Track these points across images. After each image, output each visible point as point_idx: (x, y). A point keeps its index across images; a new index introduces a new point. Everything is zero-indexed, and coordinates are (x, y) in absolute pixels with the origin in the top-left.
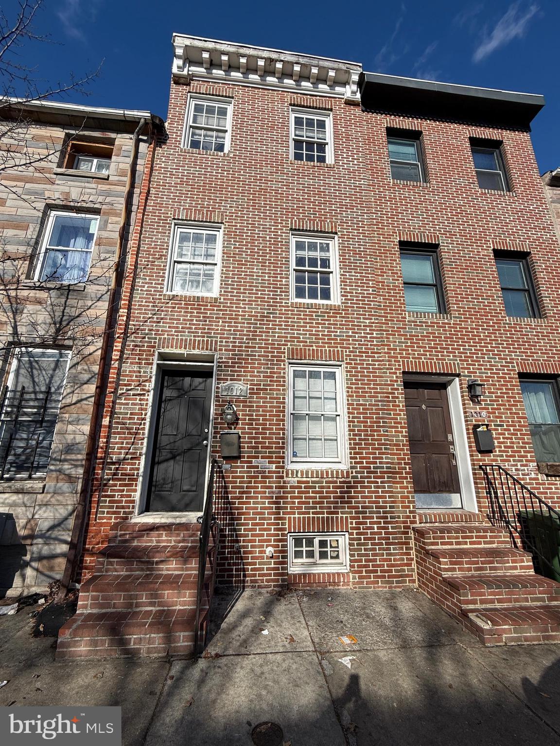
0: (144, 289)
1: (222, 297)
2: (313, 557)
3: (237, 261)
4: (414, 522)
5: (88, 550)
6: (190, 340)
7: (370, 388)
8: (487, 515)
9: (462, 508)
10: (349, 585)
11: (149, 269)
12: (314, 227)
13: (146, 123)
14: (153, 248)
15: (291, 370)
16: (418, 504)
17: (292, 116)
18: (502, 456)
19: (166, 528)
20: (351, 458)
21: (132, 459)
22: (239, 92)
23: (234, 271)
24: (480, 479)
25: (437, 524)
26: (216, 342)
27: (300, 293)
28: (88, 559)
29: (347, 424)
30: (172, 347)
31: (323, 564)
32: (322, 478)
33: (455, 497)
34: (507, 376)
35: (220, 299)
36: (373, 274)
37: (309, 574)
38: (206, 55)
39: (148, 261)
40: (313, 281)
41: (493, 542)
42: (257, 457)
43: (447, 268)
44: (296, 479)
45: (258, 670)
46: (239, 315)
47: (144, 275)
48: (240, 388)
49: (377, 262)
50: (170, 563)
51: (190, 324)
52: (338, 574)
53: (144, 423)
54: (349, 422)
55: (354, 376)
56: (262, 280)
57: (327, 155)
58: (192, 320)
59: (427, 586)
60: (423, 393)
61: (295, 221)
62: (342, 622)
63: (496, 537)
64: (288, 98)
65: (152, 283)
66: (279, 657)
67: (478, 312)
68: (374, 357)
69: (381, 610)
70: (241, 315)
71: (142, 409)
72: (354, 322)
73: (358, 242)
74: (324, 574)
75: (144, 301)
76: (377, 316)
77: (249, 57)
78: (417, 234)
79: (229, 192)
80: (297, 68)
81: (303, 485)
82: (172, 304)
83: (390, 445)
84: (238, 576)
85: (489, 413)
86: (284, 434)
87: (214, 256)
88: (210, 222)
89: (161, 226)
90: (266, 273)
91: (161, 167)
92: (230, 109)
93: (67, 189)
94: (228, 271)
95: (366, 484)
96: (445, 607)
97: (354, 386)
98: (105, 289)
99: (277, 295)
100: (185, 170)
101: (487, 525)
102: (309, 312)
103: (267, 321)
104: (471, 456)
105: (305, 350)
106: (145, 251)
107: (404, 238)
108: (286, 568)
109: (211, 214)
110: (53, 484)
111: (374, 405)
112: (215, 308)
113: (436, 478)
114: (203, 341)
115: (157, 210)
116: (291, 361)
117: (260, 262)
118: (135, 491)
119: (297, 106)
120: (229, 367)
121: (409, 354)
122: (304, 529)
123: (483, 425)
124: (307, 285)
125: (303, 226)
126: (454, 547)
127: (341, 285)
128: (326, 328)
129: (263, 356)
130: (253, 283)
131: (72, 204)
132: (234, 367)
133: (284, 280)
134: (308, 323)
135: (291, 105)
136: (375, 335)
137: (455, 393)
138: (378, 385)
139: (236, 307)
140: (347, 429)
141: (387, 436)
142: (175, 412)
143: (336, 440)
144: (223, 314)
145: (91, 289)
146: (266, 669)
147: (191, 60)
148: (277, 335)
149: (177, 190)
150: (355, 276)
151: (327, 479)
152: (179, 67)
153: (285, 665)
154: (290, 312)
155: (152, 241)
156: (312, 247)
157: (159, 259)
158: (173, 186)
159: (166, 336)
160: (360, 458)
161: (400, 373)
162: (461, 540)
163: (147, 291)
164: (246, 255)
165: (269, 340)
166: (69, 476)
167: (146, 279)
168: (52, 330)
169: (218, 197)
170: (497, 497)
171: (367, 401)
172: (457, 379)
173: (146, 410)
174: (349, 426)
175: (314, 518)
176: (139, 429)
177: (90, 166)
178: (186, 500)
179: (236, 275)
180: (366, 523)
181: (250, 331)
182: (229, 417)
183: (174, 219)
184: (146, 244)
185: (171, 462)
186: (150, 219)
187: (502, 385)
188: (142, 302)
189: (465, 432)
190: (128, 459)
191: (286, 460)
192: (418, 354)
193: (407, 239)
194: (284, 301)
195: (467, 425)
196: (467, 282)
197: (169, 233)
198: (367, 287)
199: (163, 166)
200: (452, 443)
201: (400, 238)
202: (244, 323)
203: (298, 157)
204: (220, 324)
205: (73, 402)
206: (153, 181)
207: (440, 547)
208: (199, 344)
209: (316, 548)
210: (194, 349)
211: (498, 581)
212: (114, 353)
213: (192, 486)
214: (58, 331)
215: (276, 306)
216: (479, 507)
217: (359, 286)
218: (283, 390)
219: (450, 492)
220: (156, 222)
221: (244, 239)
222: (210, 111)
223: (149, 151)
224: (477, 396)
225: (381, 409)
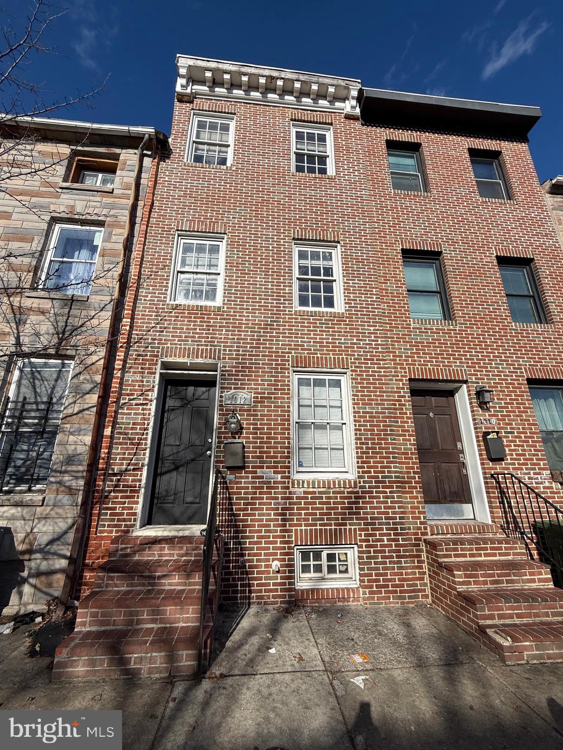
0: (148, 299)
1: (225, 306)
2: (321, 571)
3: (240, 270)
4: (426, 534)
5: (87, 565)
6: (194, 349)
7: (376, 396)
8: (501, 526)
9: (475, 519)
10: (358, 601)
11: (152, 279)
12: (316, 237)
13: (150, 139)
14: (156, 259)
15: (296, 377)
16: (429, 516)
17: (293, 131)
18: (514, 464)
19: (169, 541)
20: (359, 467)
21: (134, 470)
22: (241, 109)
23: (238, 280)
24: (492, 488)
25: (449, 536)
26: (219, 350)
27: (303, 301)
28: (88, 575)
29: (353, 433)
30: (175, 356)
31: (331, 579)
32: (329, 488)
33: (467, 507)
34: (516, 382)
35: (223, 308)
36: (377, 281)
37: (318, 590)
38: (208, 74)
39: (152, 272)
40: (316, 289)
41: (508, 554)
42: (262, 467)
43: (450, 275)
44: (302, 490)
45: (265, 691)
46: (243, 324)
47: (147, 285)
48: (244, 397)
49: (380, 270)
50: (173, 577)
51: (193, 333)
52: (348, 589)
53: (147, 433)
54: (356, 430)
55: (359, 383)
56: (265, 288)
57: (328, 167)
58: (196, 329)
59: (441, 601)
60: (431, 401)
61: (298, 231)
62: (353, 640)
63: (511, 548)
64: (289, 113)
65: (155, 293)
66: (287, 677)
67: (484, 318)
68: (380, 364)
69: (393, 627)
70: (245, 324)
71: (144, 419)
72: (358, 329)
73: (360, 250)
74: (332, 589)
75: (147, 310)
76: (381, 322)
77: (250, 75)
78: (420, 242)
79: (232, 203)
80: (297, 85)
81: (310, 496)
82: (175, 313)
83: (398, 453)
84: (244, 592)
85: (498, 420)
86: (289, 443)
87: (217, 266)
88: (213, 233)
89: (164, 237)
90: (268, 282)
91: (165, 181)
92: (232, 125)
93: (72, 203)
94: (231, 280)
95: (374, 494)
96: (461, 623)
97: (360, 394)
98: (108, 298)
99: (281, 304)
100: (188, 183)
101: (501, 536)
102: (313, 320)
103: (271, 329)
104: (482, 464)
105: (309, 357)
106: (148, 262)
107: (406, 246)
108: (293, 583)
109: (214, 224)
110: (53, 496)
111: (381, 413)
112: (219, 317)
113: (447, 488)
114: (207, 349)
115: (161, 221)
116: (295, 369)
117: (264, 271)
118: (137, 503)
119: (298, 121)
120: (233, 375)
121: (415, 361)
122: (311, 541)
123: (493, 432)
124: (310, 293)
125: (305, 236)
126: (468, 559)
127: (345, 293)
128: (330, 335)
129: (267, 364)
130: (256, 291)
131: (77, 217)
132: (238, 375)
133: (287, 288)
134: (312, 331)
135: (292, 120)
136: (380, 342)
137: (463, 400)
138: (384, 392)
139: (240, 316)
140: (353, 437)
141: (395, 444)
142: (178, 422)
143: (343, 449)
144: (226, 323)
145: (95, 299)
146: (274, 690)
147: (194, 79)
148: (281, 343)
149: (181, 202)
150: (358, 283)
151: (334, 490)
152: (182, 86)
153: (293, 686)
154: (294, 320)
155: (155, 252)
156: (315, 256)
157: (162, 269)
158: (176, 199)
159: (169, 345)
160: (368, 467)
161: (406, 380)
162: (475, 552)
163: (150, 300)
164: (249, 264)
165: (273, 348)
166: (70, 488)
167: (149, 289)
168: (55, 340)
169: (220, 208)
170: (510, 507)
171: (374, 408)
172: (465, 386)
173: (149, 419)
174: (356, 434)
175: (321, 530)
176: (141, 439)
177: (96, 180)
178: (189, 512)
179: (239, 284)
180: (375, 535)
181: (254, 340)
182: (233, 426)
183: (178, 230)
184: (149, 255)
185: (174, 473)
186: (154, 230)
187: (512, 392)
188: (145, 311)
189: (474, 440)
190: (130, 471)
191: (291, 470)
192: (424, 361)
193: (410, 246)
194: (287, 309)
195: (476, 433)
196: (471, 288)
197: (173, 244)
198: (370, 294)
199: (167, 179)
200: (462, 452)
201: (402, 246)
202: (247, 331)
203: (300, 169)
204: (224, 332)
205: (75, 412)
206: (157, 194)
207: (453, 559)
208: (202, 353)
209: (324, 562)
210: (197, 357)
211: (516, 594)
212: (117, 362)
213: (195, 498)
214: (61, 340)
215: (280, 314)
216: (492, 517)
217: (363, 294)
218: (288, 398)
219: (462, 502)
220: (160, 234)
221: (247, 249)
222: (213, 127)
223: (153, 165)
224: (486, 403)
225: (388, 417)
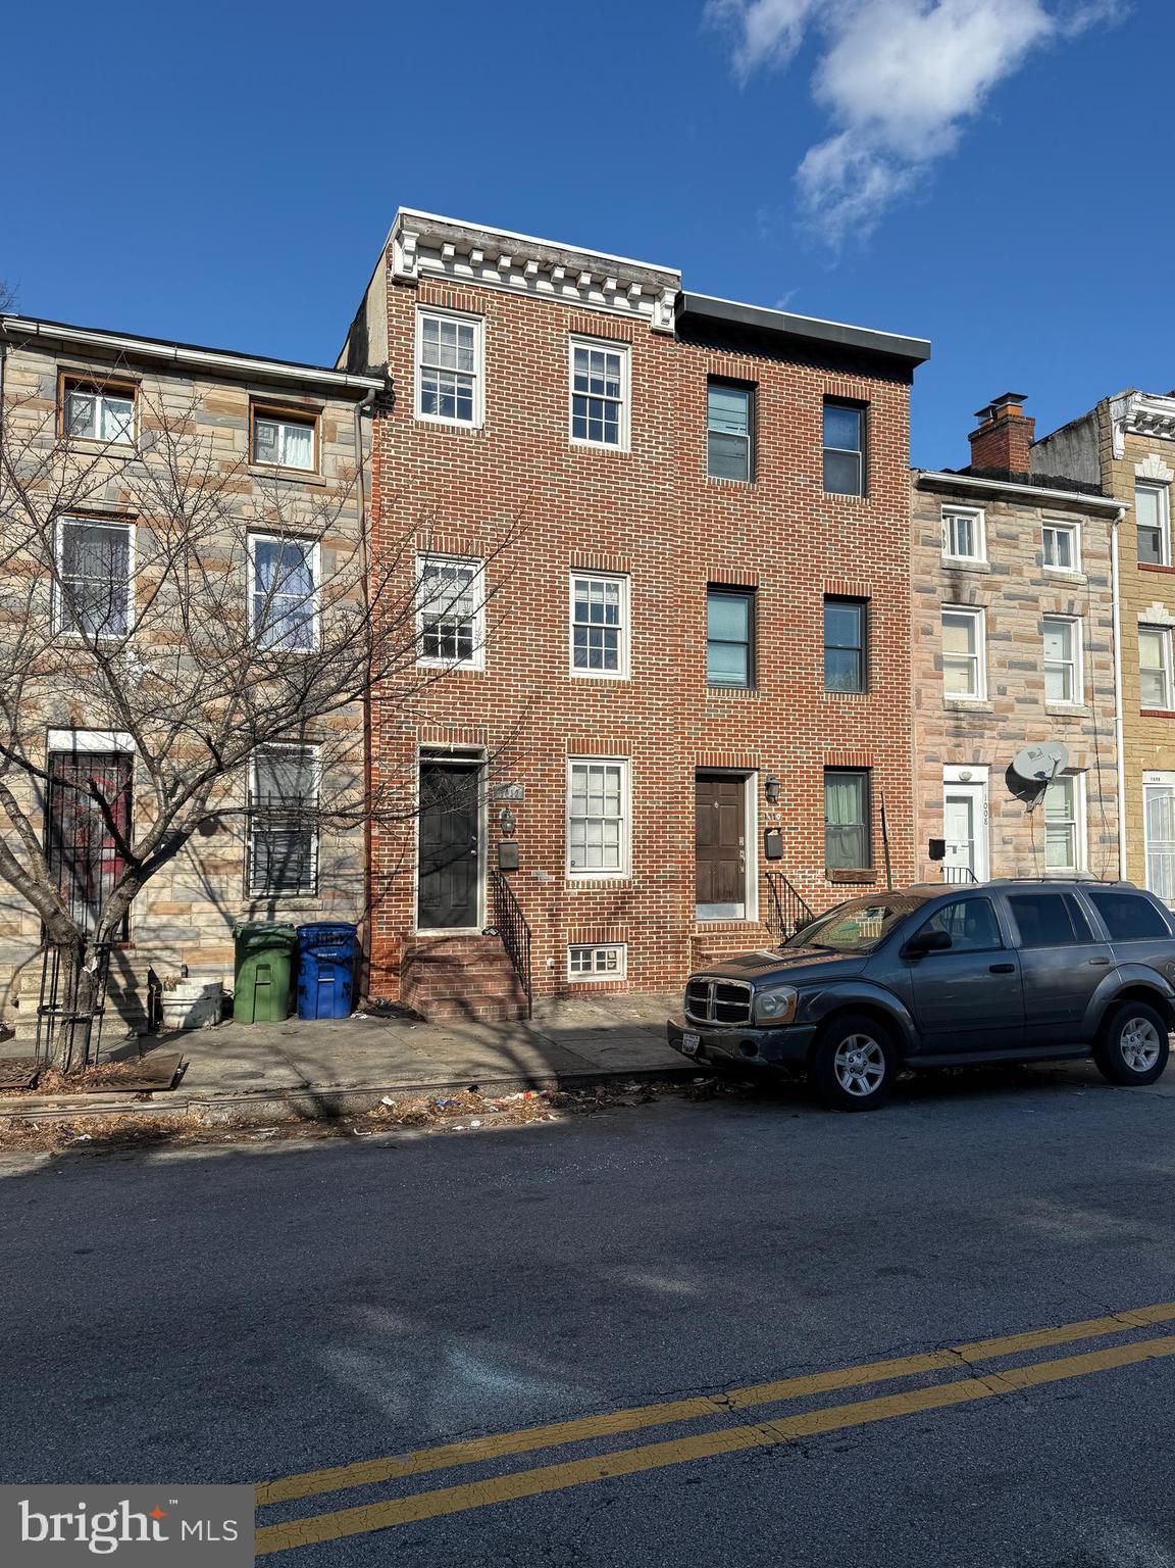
0: (392, 659)
1: (489, 671)
2: (590, 968)
3: (504, 617)
4: (693, 932)
6: (456, 730)
7: (658, 788)
8: (767, 923)
9: (743, 917)
10: (625, 991)
12: (601, 565)
13: (375, 394)
14: (395, 597)
15: (571, 766)
16: (699, 915)
17: (572, 348)
18: (791, 862)
19: (457, 939)
20: (634, 867)
21: (404, 872)
22: (494, 305)
23: (502, 633)
24: (764, 887)
25: (715, 933)
26: (485, 732)
28: (374, 973)
29: (631, 831)
30: (435, 740)
31: (601, 974)
33: (739, 907)
34: (811, 770)
35: (487, 674)
36: (672, 636)
37: (584, 984)
38: (449, 249)
39: (392, 618)
40: (596, 641)
42: (536, 868)
43: (763, 623)
44: (577, 890)
47: (389, 639)
48: (515, 789)
49: (677, 616)
50: (475, 966)
51: (453, 709)
52: (617, 982)
53: (413, 833)
54: (634, 827)
55: (641, 773)
56: (536, 646)
57: (620, 424)
58: (456, 703)
60: (717, 787)
61: (578, 555)
64: (567, 316)
67: (792, 687)
68: (665, 749)
70: (513, 696)
72: (645, 703)
73: (656, 587)
74: (602, 983)
75: (395, 676)
76: (672, 695)
77: (514, 254)
78: (732, 571)
81: (584, 896)
82: (429, 680)
83: (675, 852)
85: (784, 814)
86: (563, 841)
88: (466, 555)
89: (402, 562)
90: (541, 636)
92: (479, 331)
94: (494, 632)
95: (648, 894)
97: (641, 786)
99: (555, 668)
100: (425, 462)
101: (763, 932)
102: (593, 690)
103: (544, 703)
104: (760, 862)
105: (587, 740)
106: (386, 602)
107: (714, 577)
108: (566, 978)
109: (468, 543)
110: (330, 900)
111: (662, 808)
112: (482, 687)
113: (721, 886)
114: (471, 731)
115: (395, 534)
116: (571, 755)
117: (534, 620)
118: (412, 906)
119: (581, 334)
120: (502, 763)
121: (705, 744)
122: (580, 940)
123: (776, 828)
124: (588, 647)
125: (587, 564)
127: (632, 652)
128: (612, 712)
129: (539, 749)
130: (526, 650)
131: (282, 527)
132: (507, 764)
133: (563, 646)
134: (591, 705)
135: (571, 332)
136: (668, 721)
137: (753, 787)
138: (667, 783)
139: (507, 685)
140: (631, 835)
141: (673, 842)
143: (617, 847)
144: (491, 695)
147: (421, 244)
148: (555, 722)
150: (649, 639)
151: (608, 890)
152: (406, 268)
154: (570, 692)
157: (405, 613)
159: (426, 725)
160: (643, 867)
161: (692, 768)
163: (396, 661)
164: (516, 608)
165: (546, 729)
166: (345, 892)
169: (473, 512)
171: (654, 803)
172: (756, 773)
174: (633, 832)
175: (593, 929)
176: (408, 839)
177: (277, 437)
178: (454, 915)
179: (504, 638)
180: (645, 933)
181: (524, 718)
182: (508, 825)
183: (419, 550)
184: (386, 591)
185: (437, 875)
186: (386, 549)
187: (805, 781)
189: (756, 836)
190: (400, 873)
191: (565, 870)
192: (715, 744)
193: (718, 579)
194: (563, 676)
195: (759, 828)
196: (784, 644)
197: (415, 573)
199: (393, 454)
200: (743, 848)
201: (710, 578)
202: (516, 707)
203: (579, 428)
204: (489, 708)
208: (466, 735)
209: (594, 960)
210: (461, 742)
213: (461, 900)
215: (554, 683)
216: (760, 916)
217: (653, 654)
218: (563, 791)
219: (734, 901)
223: (373, 430)
224: (774, 796)
225: (669, 812)
